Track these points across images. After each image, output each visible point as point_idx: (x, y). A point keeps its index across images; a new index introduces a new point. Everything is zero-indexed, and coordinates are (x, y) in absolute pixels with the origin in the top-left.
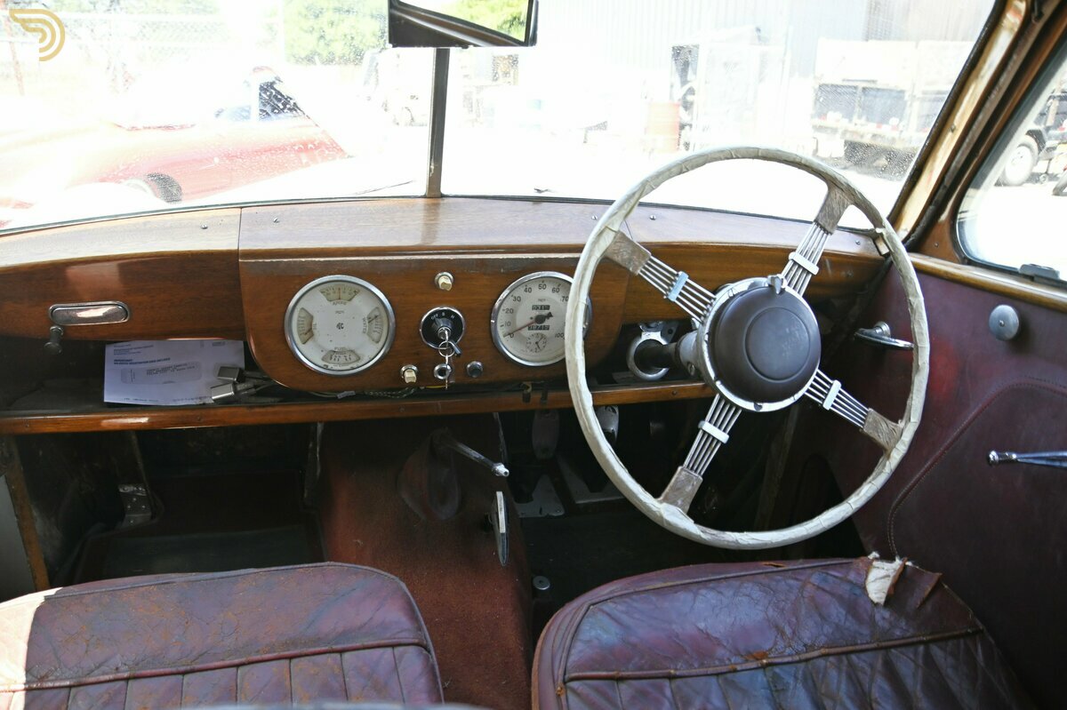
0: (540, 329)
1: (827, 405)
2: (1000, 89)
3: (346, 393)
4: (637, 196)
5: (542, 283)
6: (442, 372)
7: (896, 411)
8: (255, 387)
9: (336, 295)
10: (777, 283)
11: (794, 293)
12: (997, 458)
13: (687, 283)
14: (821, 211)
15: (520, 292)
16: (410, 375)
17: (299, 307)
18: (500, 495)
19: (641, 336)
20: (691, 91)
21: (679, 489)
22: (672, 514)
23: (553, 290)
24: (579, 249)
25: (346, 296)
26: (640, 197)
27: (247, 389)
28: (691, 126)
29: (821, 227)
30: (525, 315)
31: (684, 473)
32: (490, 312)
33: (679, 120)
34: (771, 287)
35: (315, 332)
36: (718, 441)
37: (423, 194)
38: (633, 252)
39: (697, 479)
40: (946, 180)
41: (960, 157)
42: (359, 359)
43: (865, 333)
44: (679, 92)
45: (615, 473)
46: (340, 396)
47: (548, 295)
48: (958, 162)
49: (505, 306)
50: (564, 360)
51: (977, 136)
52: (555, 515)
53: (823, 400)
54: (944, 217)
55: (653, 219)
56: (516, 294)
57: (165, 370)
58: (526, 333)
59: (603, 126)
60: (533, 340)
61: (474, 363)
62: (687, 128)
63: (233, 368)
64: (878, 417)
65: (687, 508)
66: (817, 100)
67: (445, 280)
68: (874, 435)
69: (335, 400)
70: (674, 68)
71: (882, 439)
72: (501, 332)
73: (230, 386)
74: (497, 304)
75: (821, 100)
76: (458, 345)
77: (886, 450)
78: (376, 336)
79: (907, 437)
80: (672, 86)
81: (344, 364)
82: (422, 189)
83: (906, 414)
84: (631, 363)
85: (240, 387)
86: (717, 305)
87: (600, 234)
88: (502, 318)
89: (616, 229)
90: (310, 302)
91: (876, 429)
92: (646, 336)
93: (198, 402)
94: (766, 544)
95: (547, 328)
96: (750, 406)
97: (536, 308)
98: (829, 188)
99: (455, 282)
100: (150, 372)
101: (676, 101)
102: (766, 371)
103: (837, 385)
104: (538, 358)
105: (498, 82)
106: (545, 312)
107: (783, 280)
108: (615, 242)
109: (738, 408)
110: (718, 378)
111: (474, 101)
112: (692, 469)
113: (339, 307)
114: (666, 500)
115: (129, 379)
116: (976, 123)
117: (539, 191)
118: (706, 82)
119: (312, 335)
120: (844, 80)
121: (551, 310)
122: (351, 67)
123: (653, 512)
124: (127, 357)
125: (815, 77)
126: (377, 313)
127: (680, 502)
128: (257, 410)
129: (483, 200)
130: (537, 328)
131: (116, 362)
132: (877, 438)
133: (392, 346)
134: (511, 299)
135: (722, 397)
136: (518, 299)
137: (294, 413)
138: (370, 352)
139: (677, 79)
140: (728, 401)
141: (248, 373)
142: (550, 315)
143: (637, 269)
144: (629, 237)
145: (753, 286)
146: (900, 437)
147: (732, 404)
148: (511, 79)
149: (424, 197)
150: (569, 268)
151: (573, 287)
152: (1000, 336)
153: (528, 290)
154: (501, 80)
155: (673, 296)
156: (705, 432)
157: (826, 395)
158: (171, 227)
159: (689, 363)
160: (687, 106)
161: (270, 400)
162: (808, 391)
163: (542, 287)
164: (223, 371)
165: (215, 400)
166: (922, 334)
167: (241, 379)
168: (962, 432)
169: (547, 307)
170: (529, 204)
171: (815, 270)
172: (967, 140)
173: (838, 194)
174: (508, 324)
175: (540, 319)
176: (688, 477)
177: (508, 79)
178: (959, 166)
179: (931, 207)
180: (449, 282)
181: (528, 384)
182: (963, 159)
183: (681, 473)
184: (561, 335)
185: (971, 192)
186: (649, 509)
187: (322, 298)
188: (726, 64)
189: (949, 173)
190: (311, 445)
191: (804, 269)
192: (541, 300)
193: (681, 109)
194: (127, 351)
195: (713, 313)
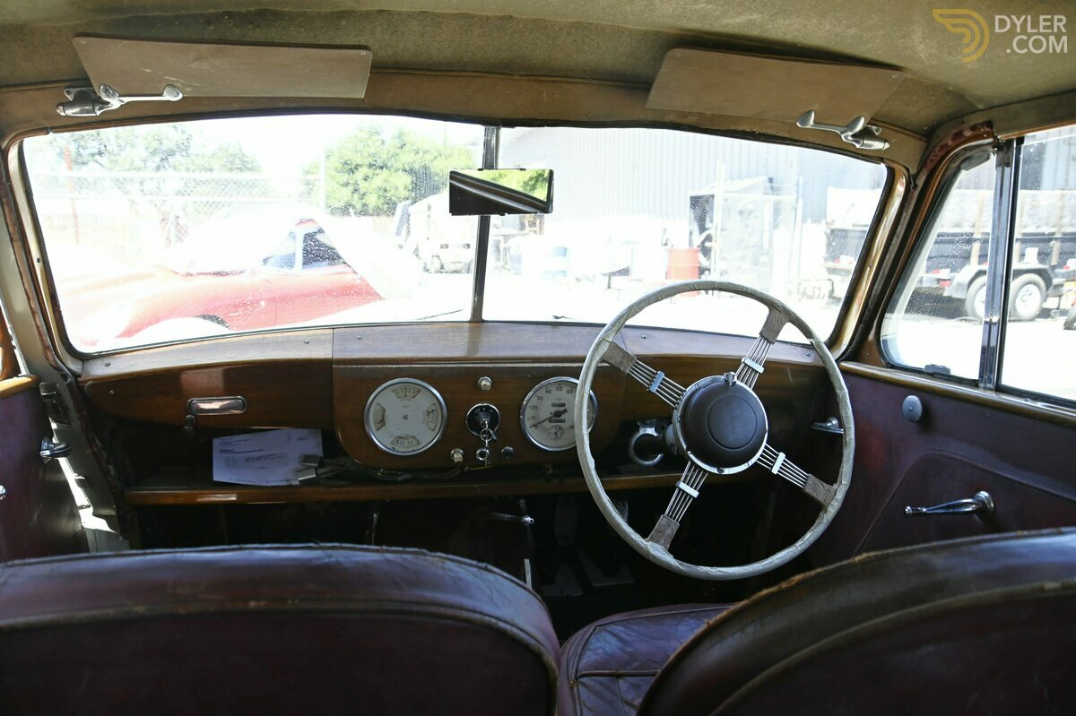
0: (558, 422)
1: (775, 471)
2: (898, 236)
3: (404, 477)
4: (622, 320)
5: (560, 385)
6: (482, 454)
7: (831, 477)
8: (332, 472)
9: (403, 394)
10: (731, 378)
11: (743, 385)
12: (911, 511)
13: (664, 379)
14: (764, 327)
15: (542, 393)
16: (458, 456)
17: (375, 402)
18: (527, 562)
19: (638, 431)
20: (709, 238)
21: (661, 531)
22: (657, 550)
23: (568, 392)
24: (582, 360)
25: (411, 394)
26: (626, 319)
27: (326, 473)
28: (709, 270)
29: (765, 339)
30: (546, 410)
31: (664, 519)
32: (518, 409)
33: (698, 265)
34: (727, 381)
35: (386, 421)
36: (691, 496)
37: (468, 319)
38: (624, 357)
39: (675, 525)
40: (870, 303)
41: (878, 287)
42: (419, 443)
43: (818, 425)
44: (698, 239)
45: (613, 518)
46: (400, 479)
47: (563, 395)
48: (876, 290)
49: (531, 404)
50: (576, 447)
51: (887, 270)
52: (575, 595)
53: (772, 467)
54: (871, 336)
55: (644, 338)
56: (538, 394)
57: (259, 458)
58: (547, 424)
59: (624, 272)
60: (553, 431)
61: (507, 448)
62: (707, 272)
63: (315, 456)
64: (816, 480)
65: (668, 546)
66: (829, 244)
67: (485, 382)
68: (813, 494)
69: (396, 483)
70: (693, 217)
71: (820, 498)
72: (528, 424)
73: (313, 470)
74: (525, 403)
75: (834, 244)
76: (495, 433)
77: (824, 506)
78: (432, 425)
79: (840, 495)
80: (691, 233)
81: (408, 447)
82: (467, 315)
83: (839, 479)
84: (632, 453)
85: (321, 471)
86: (684, 399)
87: (599, 344)
88: (528, 413)
89: (610, 340)
90: (384, 399)
91: (814, 488)
92: (642, 432)
93: (286, 483)
94: (730, 576)
95: (563, 421)
96: (714, 470)
97: (554, 405)
98: (770, 310)
99: (492, 385)
100: (248, 460)
101: (695, 247)
102: (723, 442)
103: (782, 456)
104: (557, 445)
105: (525, 232)
106: (562, 409)
107: (734, 377)
108: (609, 349)
109: (705, 471)
110: (688, 449)
111: (502, 249)
112: (671, 517)
113: (406, 402)
114: (652, 540)
115: (231, 464)
116: (885, 262)
117: (556, 317)
118: (722, 230)
119: (384, 424)
120: (854, 226)
121: (566, 407)
122: (383, 218)
123: (641, 548)
124: (229, 448)
125: (827, 223)
126: (434, 408)
127: (662, 541)
128: (334, 489)
129: (514, 325)
130: (556, 421)
131: (221, 451)
132: (816, 496)
133: (443, 435)
134: (535, 398)
135: (693, 463)
136: (540, 398)
137: (364, 492)
138: (427, 437)
139: (695, 227)
140: (697, 466)
141: (326, 461)
142: (565, 411)
143: (626, 368)
144: (623, 347)
145: (714, 381)
146: (834, 497)
147: (701, 469)
148: (537, 229)
149: (470, 322)
150: (576, 373)
151: (578, 387)
152: (911, 420)
153: (548, 392)
154: (528, 229)
155: (654, 389)
156: (680, 489)
157: (774, 463)
158: (282, 342)
159: (672, 445)
160: (706, 251)
161: (343, 483)
162: (759, 460)
163: (559, 389)
164: (307, 458)
165: (300, 481)
166: (848, 418)
167: (322, 465)
168: (892, 498)
169: (563, 405)
170: (549, 328)
171: (761, 370)
172: (881, 274)
173: (777, 314)
174: (534, 418)
175: (558, 414)
176: (668, 523)
177: (533, 229)
178: (878, 293)
179: (861, 325)
180: (489, 384)
181: (549, 466)
182: (880, 287)
183: (662, 520)
184: (572, 427)
185: (887, 315)
186: (639, 546)
187: (393, 396)
188: (741, 213)
189: (871, 299)
190: (367, 533)
191: (753, 370)
192: (558, 399)
193: (701, 256)
194: (229, 444)
195: (682, 405)
